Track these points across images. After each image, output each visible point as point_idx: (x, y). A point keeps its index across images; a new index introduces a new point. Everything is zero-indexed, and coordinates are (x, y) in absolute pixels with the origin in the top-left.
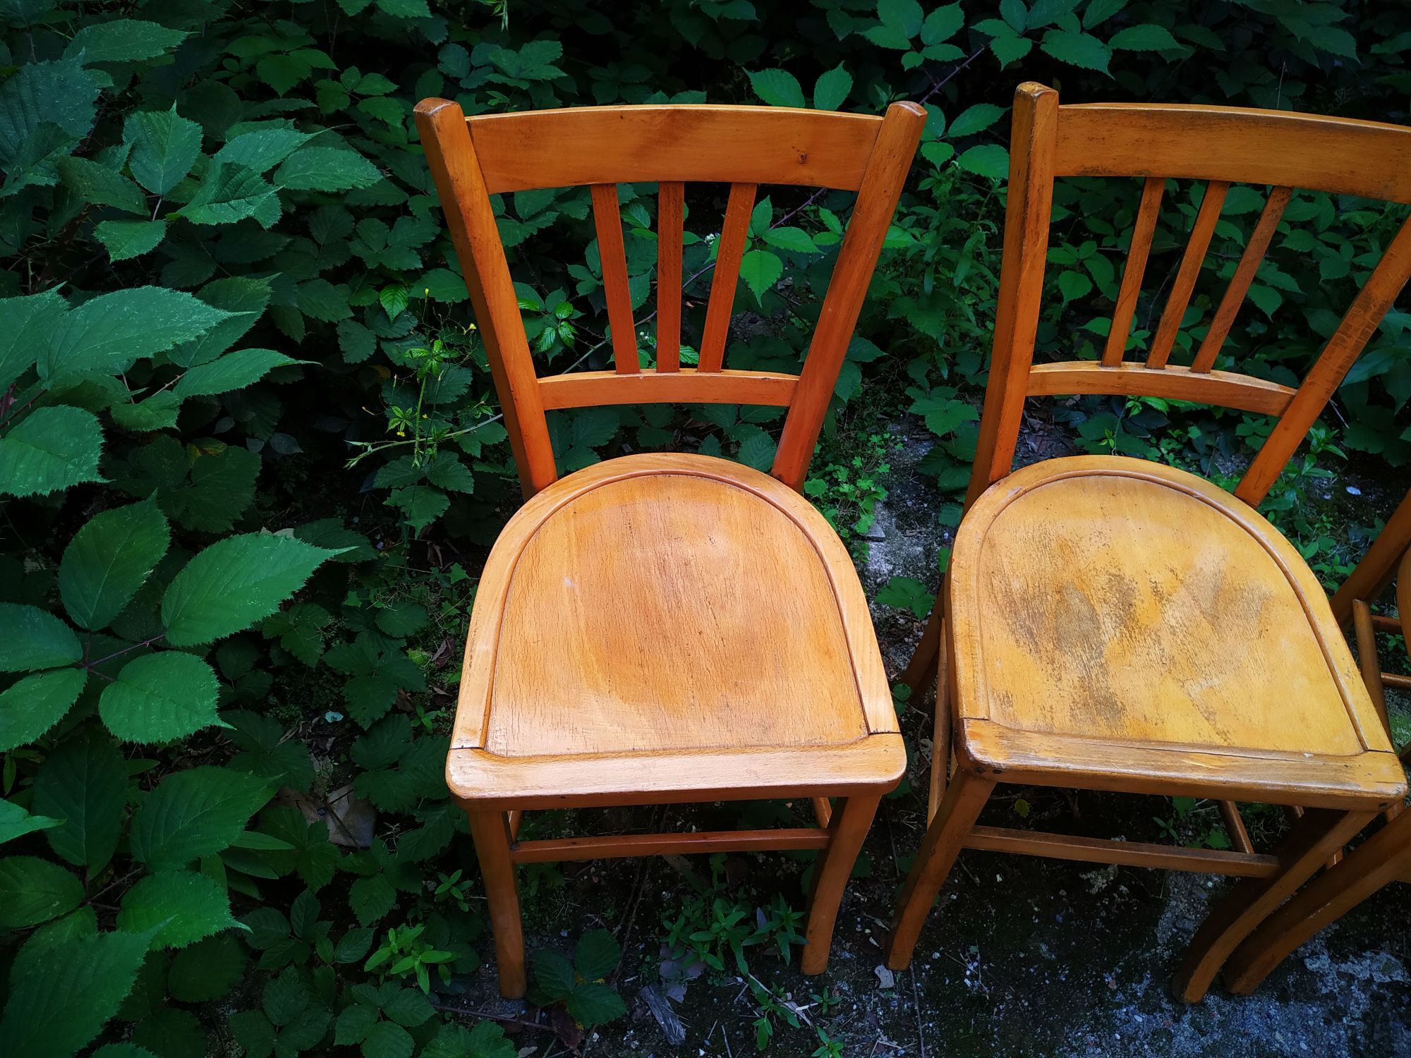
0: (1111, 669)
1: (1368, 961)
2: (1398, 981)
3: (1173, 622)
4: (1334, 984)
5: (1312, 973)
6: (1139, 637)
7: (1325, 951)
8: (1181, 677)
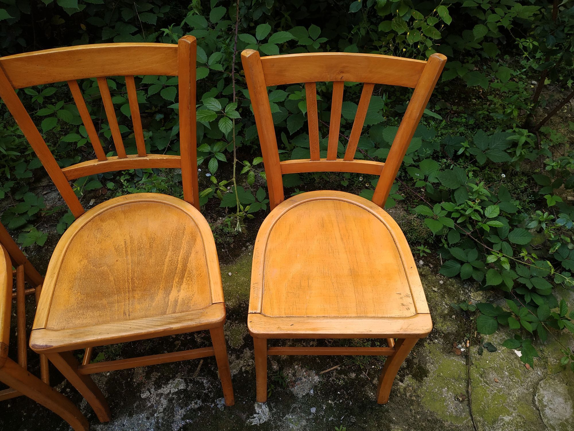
2: (181, 389)
4: (154, 401)
5: (145, 399)
7: (153, 387)
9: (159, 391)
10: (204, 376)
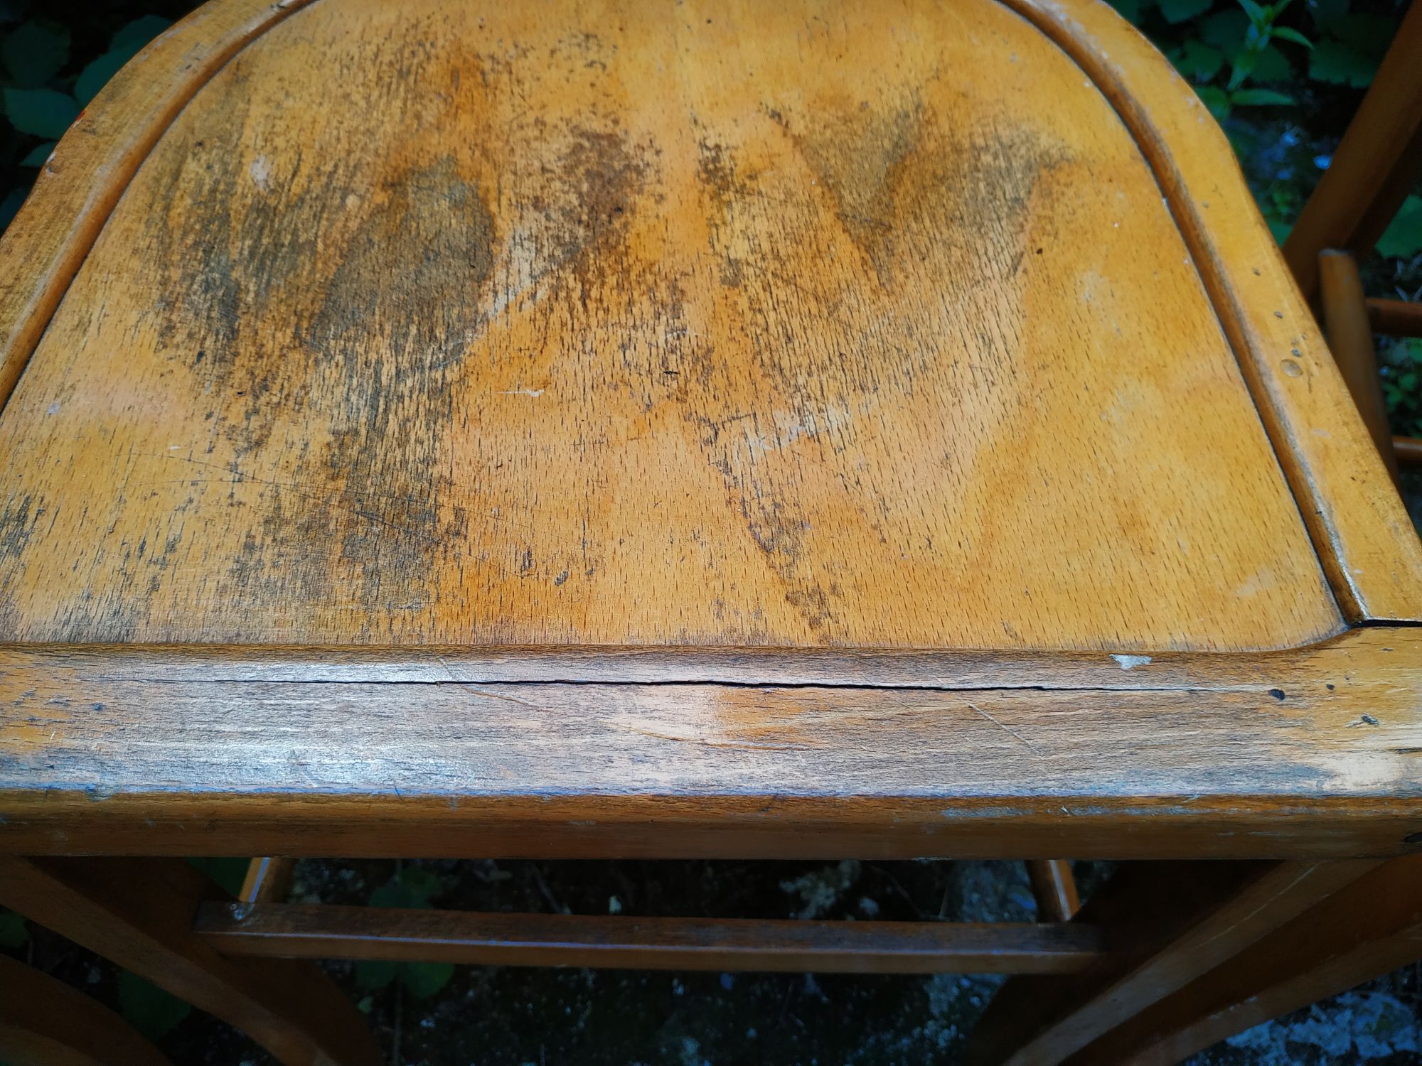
0: (472, 399)
1: (1348, 1014)
3: (740, 250)
6: (611, 297)
8: (715, 411)
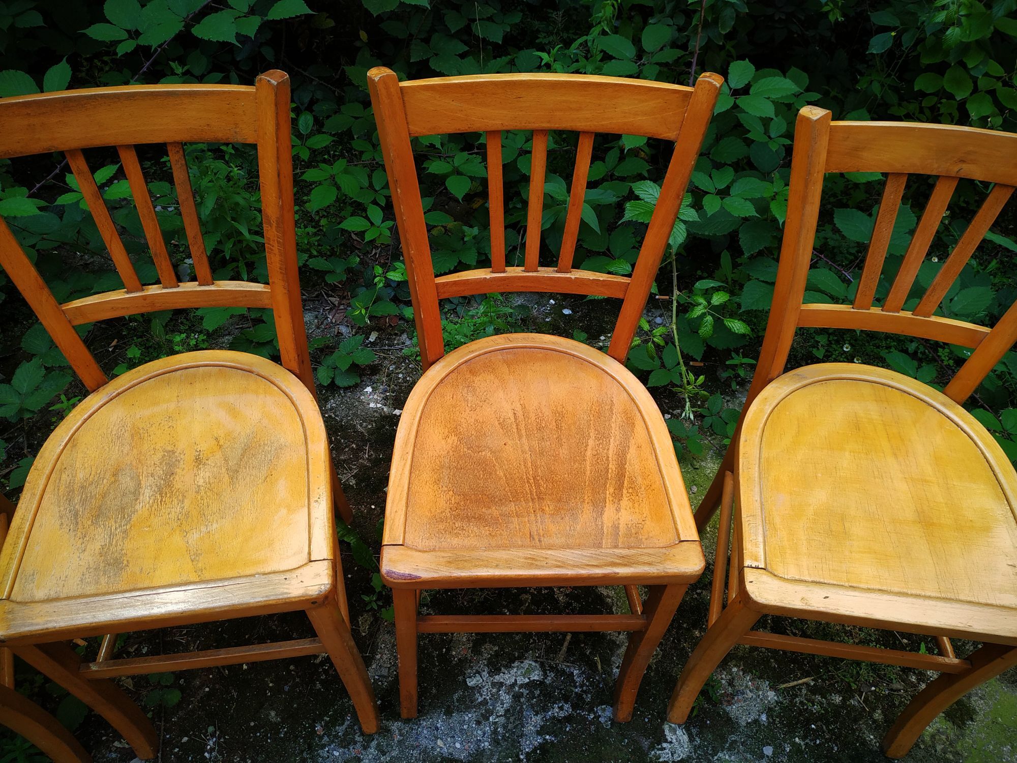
0: (133, 532)
1: (515, 670)
2: (534, 680)
4: (487, 693)
5: (473, 688)
6: (168, 500)
7: (486, 669)
8: (187, 528)
9: (497, 677)
10: (573, 662)
